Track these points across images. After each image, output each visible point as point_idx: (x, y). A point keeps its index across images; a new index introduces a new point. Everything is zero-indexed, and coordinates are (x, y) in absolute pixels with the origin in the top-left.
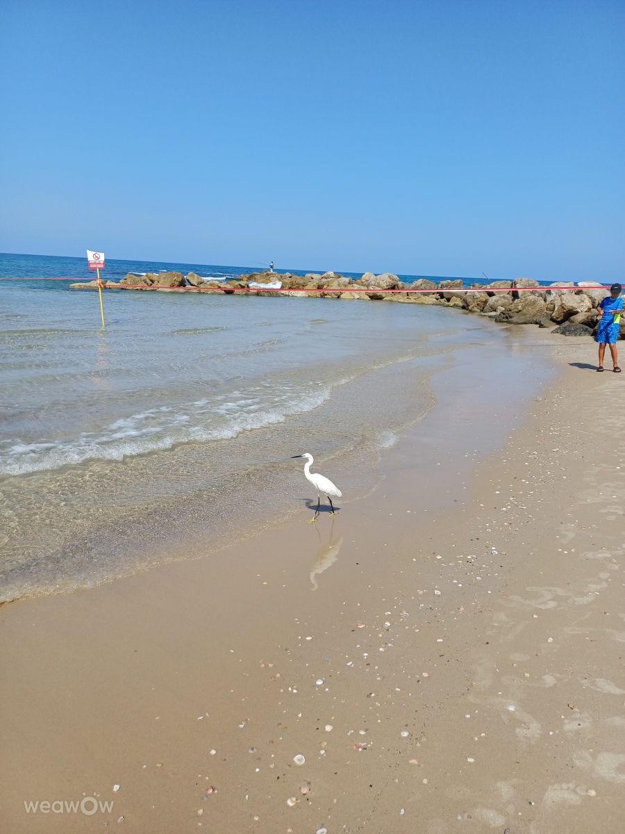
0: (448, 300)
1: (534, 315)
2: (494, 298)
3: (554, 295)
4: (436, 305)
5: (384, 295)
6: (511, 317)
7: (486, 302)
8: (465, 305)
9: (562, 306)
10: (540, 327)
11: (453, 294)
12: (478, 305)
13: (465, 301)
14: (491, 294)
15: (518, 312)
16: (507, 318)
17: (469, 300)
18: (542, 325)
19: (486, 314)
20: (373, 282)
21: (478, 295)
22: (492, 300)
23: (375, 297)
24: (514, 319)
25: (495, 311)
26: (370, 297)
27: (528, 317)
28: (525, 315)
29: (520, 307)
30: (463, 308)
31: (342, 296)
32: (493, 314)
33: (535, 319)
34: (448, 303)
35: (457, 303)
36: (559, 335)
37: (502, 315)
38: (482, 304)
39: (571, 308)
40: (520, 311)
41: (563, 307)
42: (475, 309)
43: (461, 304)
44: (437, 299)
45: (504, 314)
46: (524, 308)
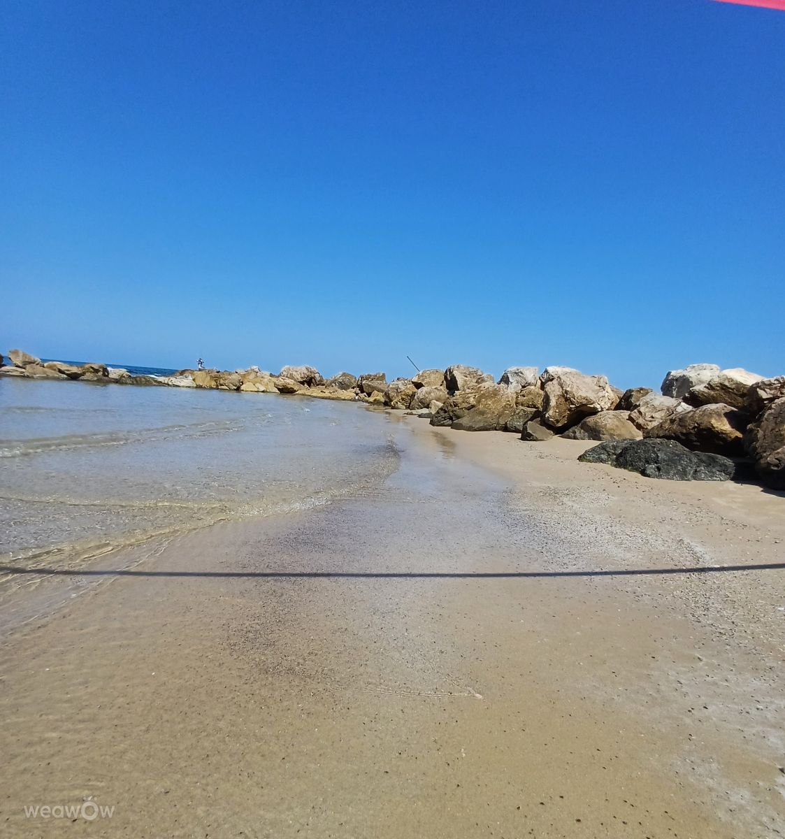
0: (369, 395)
1: (500, 416)
2: (424, 389)
3: (514, 384)
4: (354, 400)
5: (295, 389)
6: (458, 417)
7: (413, 395)
8: (387, 400)
9: (566, 397)
10: (523, 439)
11: (374, 388)
12: (403, 399)
13: (387, 395)
14: (418, 385)
15: (469, 409)
16: (451, 418)
17: (392, 394)
18: (530, 435)
19: (414, 412)
20: (285, 373)
21: (403, 388)
22: (421, 393)
23: (285, 391)
24: (465, 421)
25: (428, 407)
26: (279, 389)
27: (490, 418)
28: (482, 413)
29: (472, 401)
30: (386, 404)
31: (242, 387)
32: (425, 411)
33: (502, 422)
34: (367, 398)
35: (378, 398)
36: (607, 467)
37: (442, 413)
38: (407, 399)
39: (584, 402)
40: (473, 406)
41: (567, 399)
42: (399, 405)
43: (383, 400)
44: (357, 394)
45: (445, 412)
46: (479, 402)
